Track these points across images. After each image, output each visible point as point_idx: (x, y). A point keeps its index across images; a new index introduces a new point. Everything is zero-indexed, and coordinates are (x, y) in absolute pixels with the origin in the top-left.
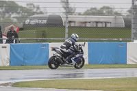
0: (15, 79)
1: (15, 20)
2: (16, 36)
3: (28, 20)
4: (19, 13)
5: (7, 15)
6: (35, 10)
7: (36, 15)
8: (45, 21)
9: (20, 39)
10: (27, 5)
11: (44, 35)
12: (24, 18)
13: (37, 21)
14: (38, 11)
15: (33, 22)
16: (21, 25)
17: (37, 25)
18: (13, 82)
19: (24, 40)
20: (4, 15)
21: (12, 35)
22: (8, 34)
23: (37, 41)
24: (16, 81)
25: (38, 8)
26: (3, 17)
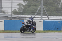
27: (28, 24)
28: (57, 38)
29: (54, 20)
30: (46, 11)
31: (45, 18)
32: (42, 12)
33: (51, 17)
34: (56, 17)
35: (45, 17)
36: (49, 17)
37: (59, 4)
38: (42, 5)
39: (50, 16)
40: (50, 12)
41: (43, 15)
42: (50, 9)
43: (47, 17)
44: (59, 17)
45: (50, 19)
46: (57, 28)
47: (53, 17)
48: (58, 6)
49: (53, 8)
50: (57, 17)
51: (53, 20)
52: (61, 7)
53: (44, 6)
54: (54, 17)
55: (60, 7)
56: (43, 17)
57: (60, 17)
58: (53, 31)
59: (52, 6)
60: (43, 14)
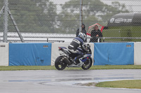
0: (99, 79)
1: (100, 19)
2: (101, 35)
3: (113, 19)
4: (104, 12)
5: (91, 14)
6: (120, 9)
7: (121, 14)
8: (130, 20)
9: (104, 38)
10: (113, 3)
11: (129, 34)
12: (109, 16)
13: (122, 20)
14: (124, 10)
15: (118, 21)
16: (105, 24)
17: (122, 24)
18: (97, 81)
19: (108, 39)
20: (89, 13)
21: (97, 33)
22: (92, 33)
23: (122, 40)
24: (100, 81)
25: (124, 6)
26: (88, 16)
27: (72, 51)
28: (41, 83)
29: (34, 42)
30: (14, 22)
31: (13, 37)
32: (6, 25)
33: (27, 35)
34: (37, 35)
35: (13, 34)
36: (23, 35)
37: (45, 5)
38: (7, 9)
39: (25, 32)
40: (24, 24)
41: (9, 31)
42: (25, 17)
43: (17, 34)
44: (44, 35)
45: (24, 39)
46: (42, 61)
47: (30, 35)
48: (43, 10)
49: (31, 13)
50: (41, 35)
51: (31, 42)
52: (49, 12)
53: (10, 10)
54: (34, 35)
55: (46, 11)
56: (9, 34)
57: (48, 35)
58: (32, 67)
59: (29, 11)
60: (8, 28)
